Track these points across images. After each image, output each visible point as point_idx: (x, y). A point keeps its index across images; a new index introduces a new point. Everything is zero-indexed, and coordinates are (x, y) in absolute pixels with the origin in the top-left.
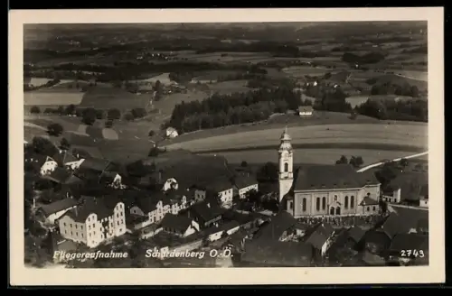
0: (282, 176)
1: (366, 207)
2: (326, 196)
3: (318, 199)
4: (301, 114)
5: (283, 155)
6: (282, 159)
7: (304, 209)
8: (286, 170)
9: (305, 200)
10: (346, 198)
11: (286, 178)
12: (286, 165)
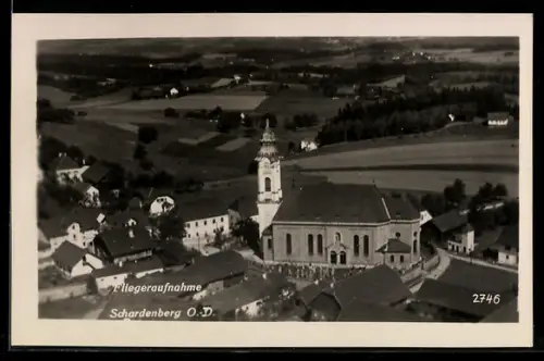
0: (262, 197)
1: (389, 255)
2: (322, 233)
3: (311, 237)
4: (490, 123)
5: (261, 164)
6: (261, 171)
7: (289, 250)
8: (268, 188)
9: (289, 236)
10: (356, 238)
11: (267, 201)
12: (268, 180)
